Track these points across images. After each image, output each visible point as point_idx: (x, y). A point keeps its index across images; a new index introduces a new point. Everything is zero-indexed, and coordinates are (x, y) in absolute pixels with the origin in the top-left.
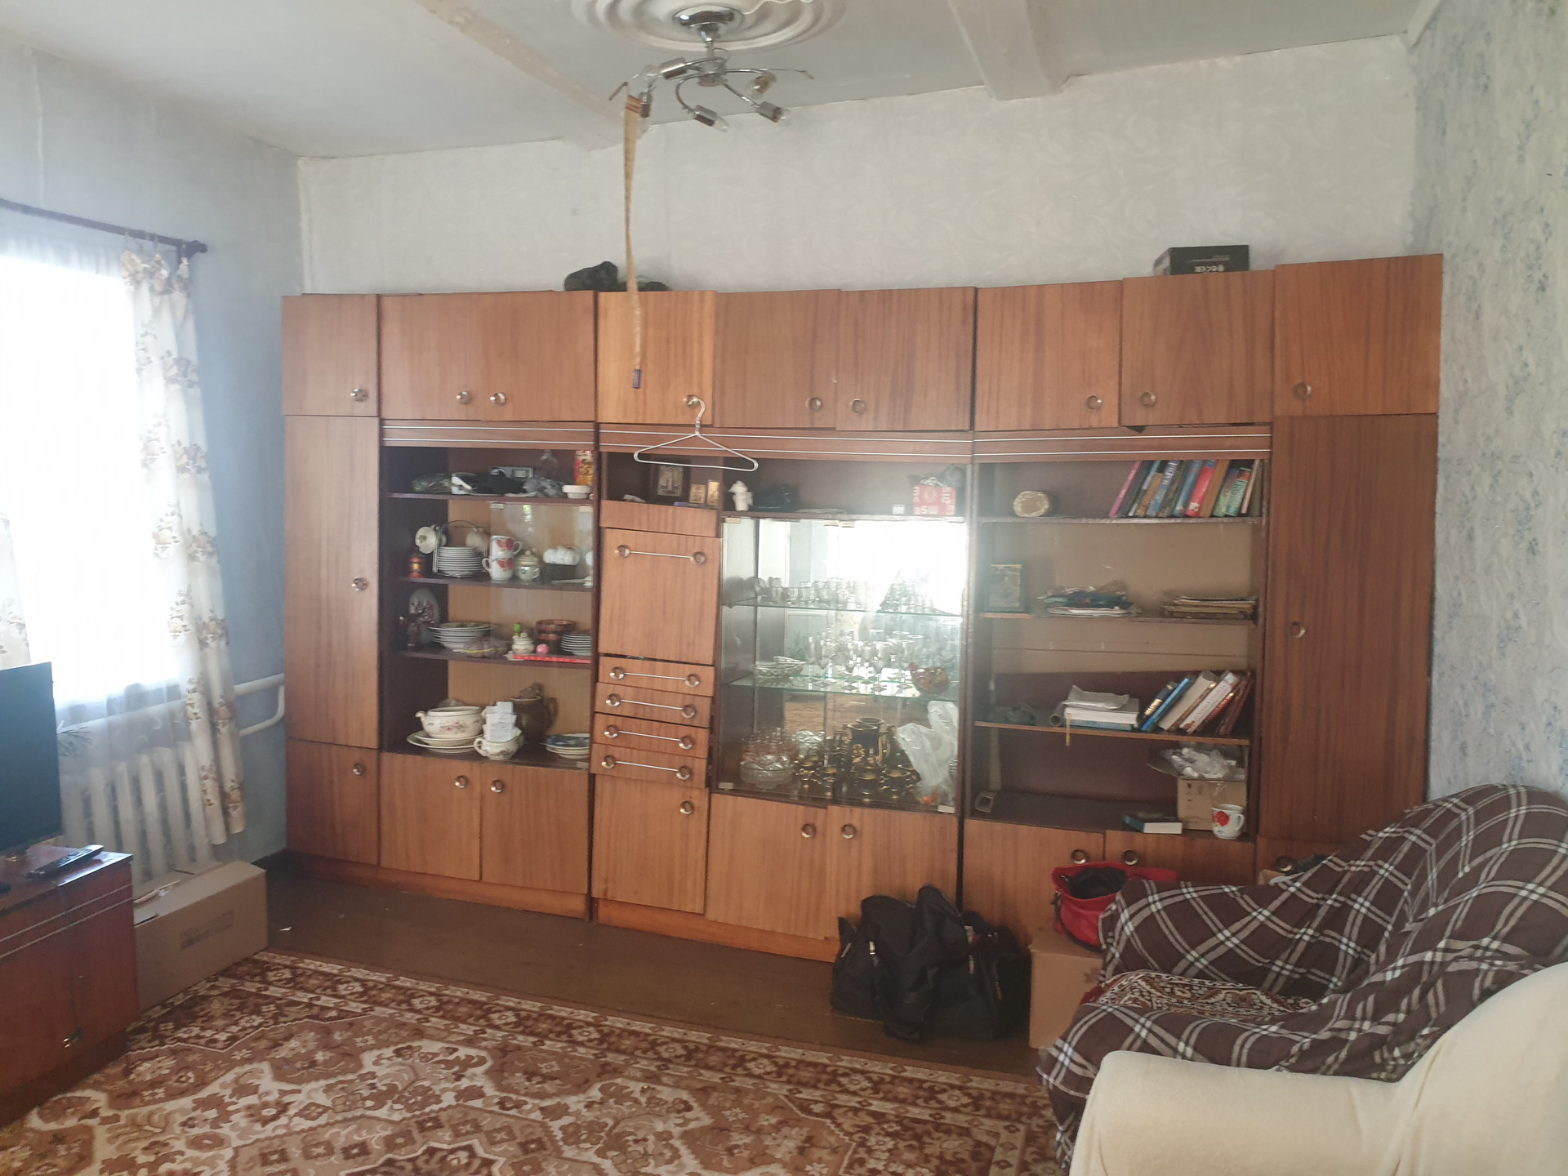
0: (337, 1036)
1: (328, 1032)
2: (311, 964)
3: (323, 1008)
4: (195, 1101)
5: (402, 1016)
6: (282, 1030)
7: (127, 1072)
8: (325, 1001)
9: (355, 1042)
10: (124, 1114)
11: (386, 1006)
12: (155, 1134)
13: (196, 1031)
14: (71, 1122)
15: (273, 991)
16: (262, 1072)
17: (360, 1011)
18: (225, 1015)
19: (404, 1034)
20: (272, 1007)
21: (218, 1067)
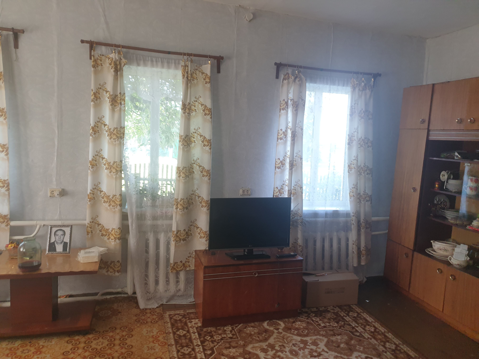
0: (353, 342)
1: (351, 339)
2: (365, 315)
3: (357, 331)
4: (301, 339)
5: (379, 346)
6: (339, 331)
7: (294, 322)
8: (360, 329)
9: (356, 347)
10: (284, 333)
11: (377, 340)
12: (285, 343)
13: (318, 319)
14: (272, 329)
15: (347, 319)
16: (323, 341)
17: (367, 337)
18: (329, 319)
19: (374, 352)
20: (343, 323)
21: (314, 333)
